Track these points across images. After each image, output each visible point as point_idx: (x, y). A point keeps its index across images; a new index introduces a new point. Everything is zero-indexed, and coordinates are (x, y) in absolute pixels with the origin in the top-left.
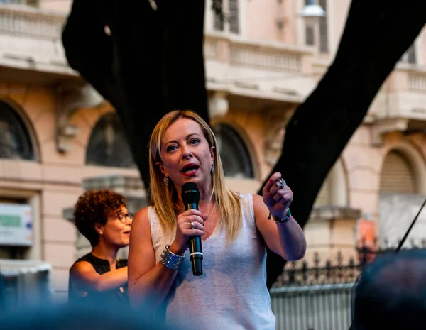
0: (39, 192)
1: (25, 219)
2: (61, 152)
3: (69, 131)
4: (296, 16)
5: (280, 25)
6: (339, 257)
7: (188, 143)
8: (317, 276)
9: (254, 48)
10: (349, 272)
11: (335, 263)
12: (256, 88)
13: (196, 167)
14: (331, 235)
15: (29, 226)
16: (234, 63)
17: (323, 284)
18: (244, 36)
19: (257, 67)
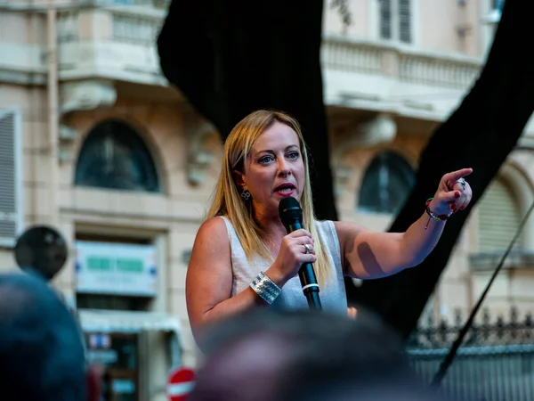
0: (165, 232)
1: (148, 264)
2: (193, 184)
3: (202, 158)
4: (482, 22)
5: (462, 32)
6: (514, 313)
7: (286, 156)
8: (486, 336)
9: (428, 60)
10: (524, 331)
11: (507, 320)
12: (429, 108)
13: (292, 187)
14: (510, 286)
15: (153, 272)
16: (403, 78)
17: (493, 344)
18: (418, 45)
19: (431, 82)
